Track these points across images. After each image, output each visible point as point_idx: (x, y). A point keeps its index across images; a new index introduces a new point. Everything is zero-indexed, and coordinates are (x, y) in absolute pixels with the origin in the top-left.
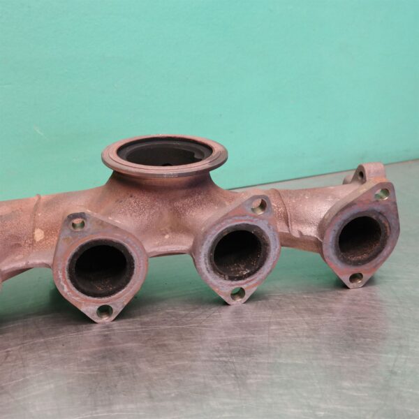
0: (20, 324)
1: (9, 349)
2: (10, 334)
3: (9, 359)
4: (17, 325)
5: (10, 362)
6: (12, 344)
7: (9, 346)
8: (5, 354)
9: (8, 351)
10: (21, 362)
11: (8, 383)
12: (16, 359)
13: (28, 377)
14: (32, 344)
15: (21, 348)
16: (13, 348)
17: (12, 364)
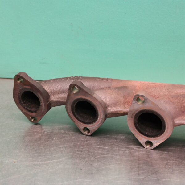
0: (179, 149)
1: (168, 161)
2: (172, 153)
3: (167, 167)
4: (177, 149)
5: (166, 168)
6: (171, 159)
7: (169, 160)
8: (166, 163)
9: (168, 162)
10: (172, 170)
11: (162, 179)
12: (170, 168)
13: (172, 180)
14: (180, 163)
15: (174, 163)
16: (171, 161)
17: (167, 170)
